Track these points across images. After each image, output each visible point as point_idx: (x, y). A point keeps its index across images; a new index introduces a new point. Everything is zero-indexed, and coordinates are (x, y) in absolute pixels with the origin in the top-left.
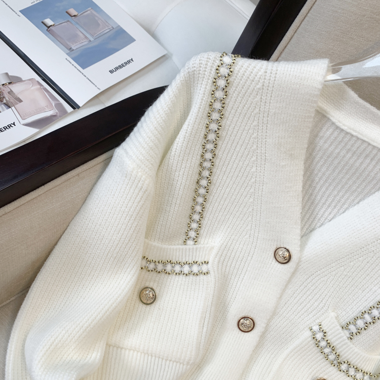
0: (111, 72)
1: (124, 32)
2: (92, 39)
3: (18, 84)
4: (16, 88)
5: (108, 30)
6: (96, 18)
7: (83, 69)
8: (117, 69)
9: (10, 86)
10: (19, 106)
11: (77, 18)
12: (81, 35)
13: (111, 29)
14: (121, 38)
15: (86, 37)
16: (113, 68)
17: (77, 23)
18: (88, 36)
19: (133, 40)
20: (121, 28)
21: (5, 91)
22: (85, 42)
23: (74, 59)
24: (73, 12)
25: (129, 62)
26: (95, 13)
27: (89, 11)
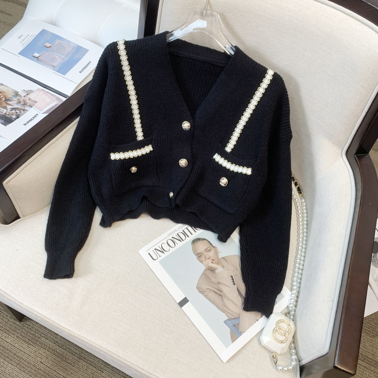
0: (80, 72)
1: (81, 47)
2: (64, 57)
3: (32, 94)
4: (31, 96)
5: (71, 49)
7: (64, 75)
8: (83, 70)
9: (28, 96)
10: (36, 105)
12: (57, 56)
14: (80, 52)
15: (60, 57)
16: (81, 70)
17: (53, 51)
19: (87, 51)
20: (79, 46)
21: (26, 99)
23: (57, 71)
24: (48, 45)
25: (89, 64)
26: (61, 41)
27: (57, 42)
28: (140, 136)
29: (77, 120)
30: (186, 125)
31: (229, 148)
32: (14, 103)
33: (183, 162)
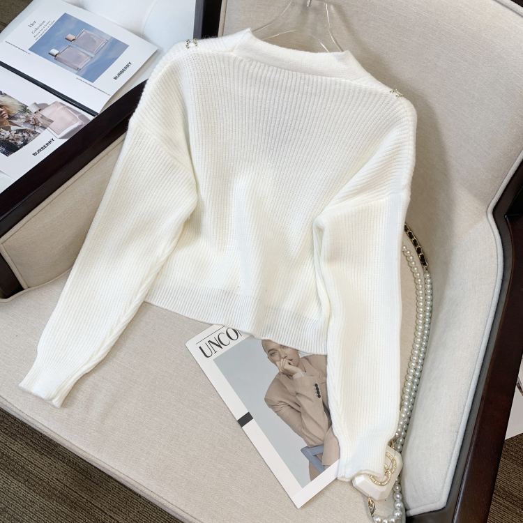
0: (115, 78)
1: (118, 41)
2: (93, 56)
3: (45, 109)
4: (45, 113)
5: (104, 44)
6: (92, 36)
7: (93, 82)
8: (119, 74)
9: (41, 112)
10: (52, 125)
11: (76, 41)
12: (83, 54)
13: (106, 42)
14: (115, 48)
16: (116, 75)
17: (77, 46)
18: (89, 54)
19: (127, 46)
20: (114, 39)
21: (38, 117)
22: (88, 60)
23: (83, 77)
24: (71, 37)
25: (128, 66)
26: (88, 32)
27: (84, 32)
32: (20, 123)
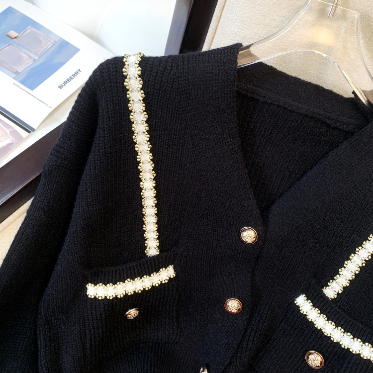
0: (60, 87)
1: (67, 43)
2: (36, 58)
5: (51, 45)
6: (38, 35)
7: (32, 90)
8: (65, 83)
11: (18, 39)
13: (54, 43)
14: (65, 50)
15: (30, 57)
16: (61, 83)
17: (19, 45)
18: (32, 55)
19: (77, 50)
20: (64, 40)
22: (30, 62)
23: (22, 82)
24: (13, 34)
25: (77, 73)
26: (35, 30)
27: (30, 30)
28: (152, 248)
29: (27, 205)
30: (249, 235)
31: (332, 290)
33: (233, 305)
